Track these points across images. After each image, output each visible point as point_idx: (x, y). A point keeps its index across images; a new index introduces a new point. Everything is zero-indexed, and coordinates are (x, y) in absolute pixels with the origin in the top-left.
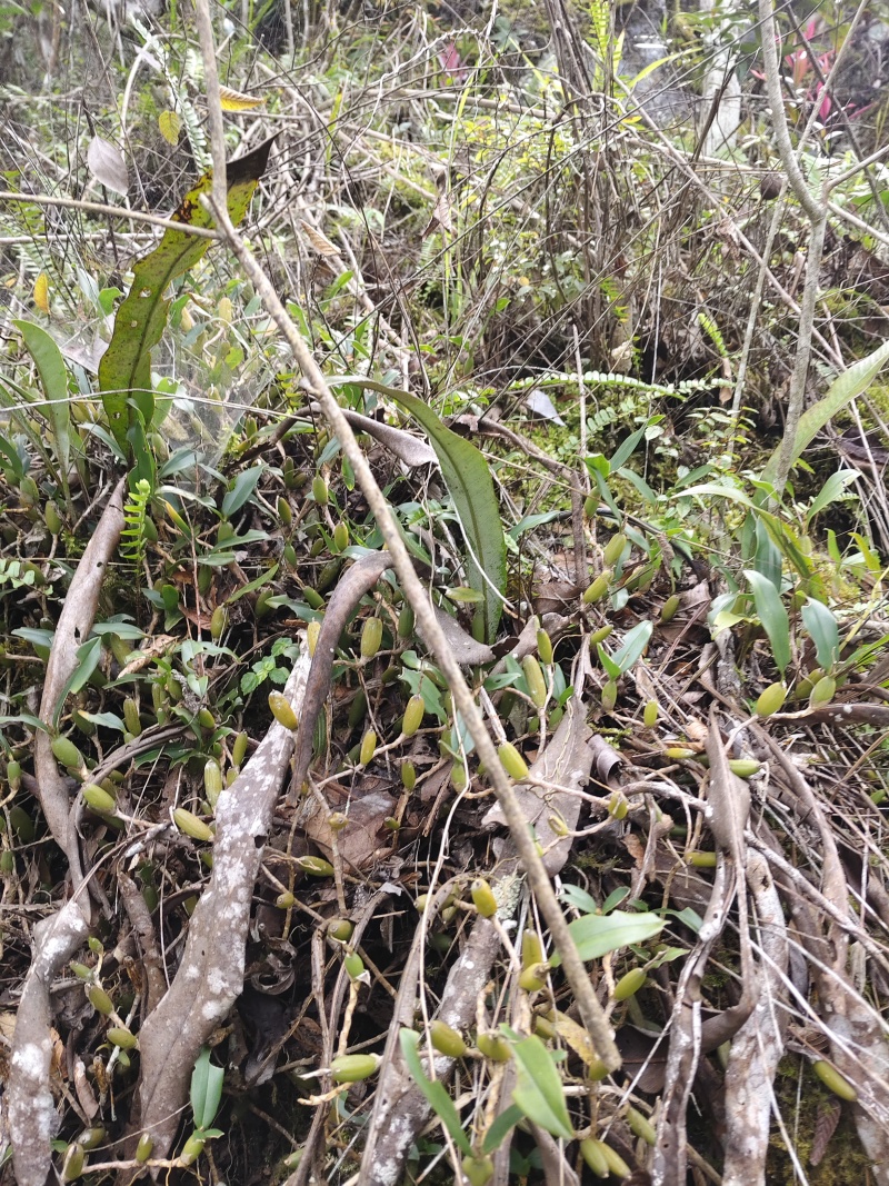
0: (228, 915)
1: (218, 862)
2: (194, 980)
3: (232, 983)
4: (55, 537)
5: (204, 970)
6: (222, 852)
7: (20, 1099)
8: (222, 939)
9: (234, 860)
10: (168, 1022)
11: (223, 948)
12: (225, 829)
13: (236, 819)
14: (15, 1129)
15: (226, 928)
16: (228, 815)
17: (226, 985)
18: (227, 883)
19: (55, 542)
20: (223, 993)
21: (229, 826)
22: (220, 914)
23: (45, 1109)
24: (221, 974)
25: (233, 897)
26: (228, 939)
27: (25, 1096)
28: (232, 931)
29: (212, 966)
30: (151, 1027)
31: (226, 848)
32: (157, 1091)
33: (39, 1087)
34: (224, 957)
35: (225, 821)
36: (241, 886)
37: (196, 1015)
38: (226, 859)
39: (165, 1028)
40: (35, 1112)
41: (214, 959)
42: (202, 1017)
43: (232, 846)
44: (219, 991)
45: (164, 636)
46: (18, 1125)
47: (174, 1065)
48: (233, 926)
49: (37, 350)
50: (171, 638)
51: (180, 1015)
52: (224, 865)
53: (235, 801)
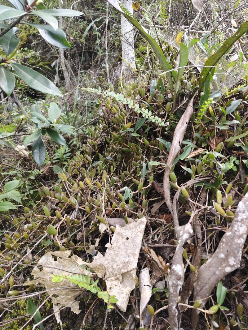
0: (239, 242)
1: (236, 224)
2: (222, 258)
3: (237, 263)
4: (167, 113)
5: (227, 256)
6: (238, 221)
7: (174, 280)
8: (236, 249)
9: (242, 225)
10: (211, 269)
11: (236, 252)
12: (240, 214)
13: (244, 212)
14: (171, 288)
15: (238, 246)
16: (242, 210)
17: (235, 263)
18: (239, 231)
19: (167, 115)
20: (234, 266)
21: (241, 213)
22: (236, 241)
23: (180, 285)
24: (234, 259)
25: (240, 236)
26: (238, 249)
27: (176, 279)
28: (240, 247)
29: (231, 256)
30: (204, 268)
31: (240, 220)
32: (204, 288)
33: (181, 278)
34: (236, 254)
35: (240, 212)
36: (245, 234)
37: (222, 270)
38: (239, 224)
39: (209, 270)
40: (178, 285)
41: (232, 254)
42: (225, 271)
43: (242, 220)
44: (232, 265)
45: (201, 148)
46: (172, 287)
47: (212, 282)
48: (240, 246)
49: (182, 53)
50: (203, 150)
51: (215, 268)
52: (238, 225)
53: (244, 206)
